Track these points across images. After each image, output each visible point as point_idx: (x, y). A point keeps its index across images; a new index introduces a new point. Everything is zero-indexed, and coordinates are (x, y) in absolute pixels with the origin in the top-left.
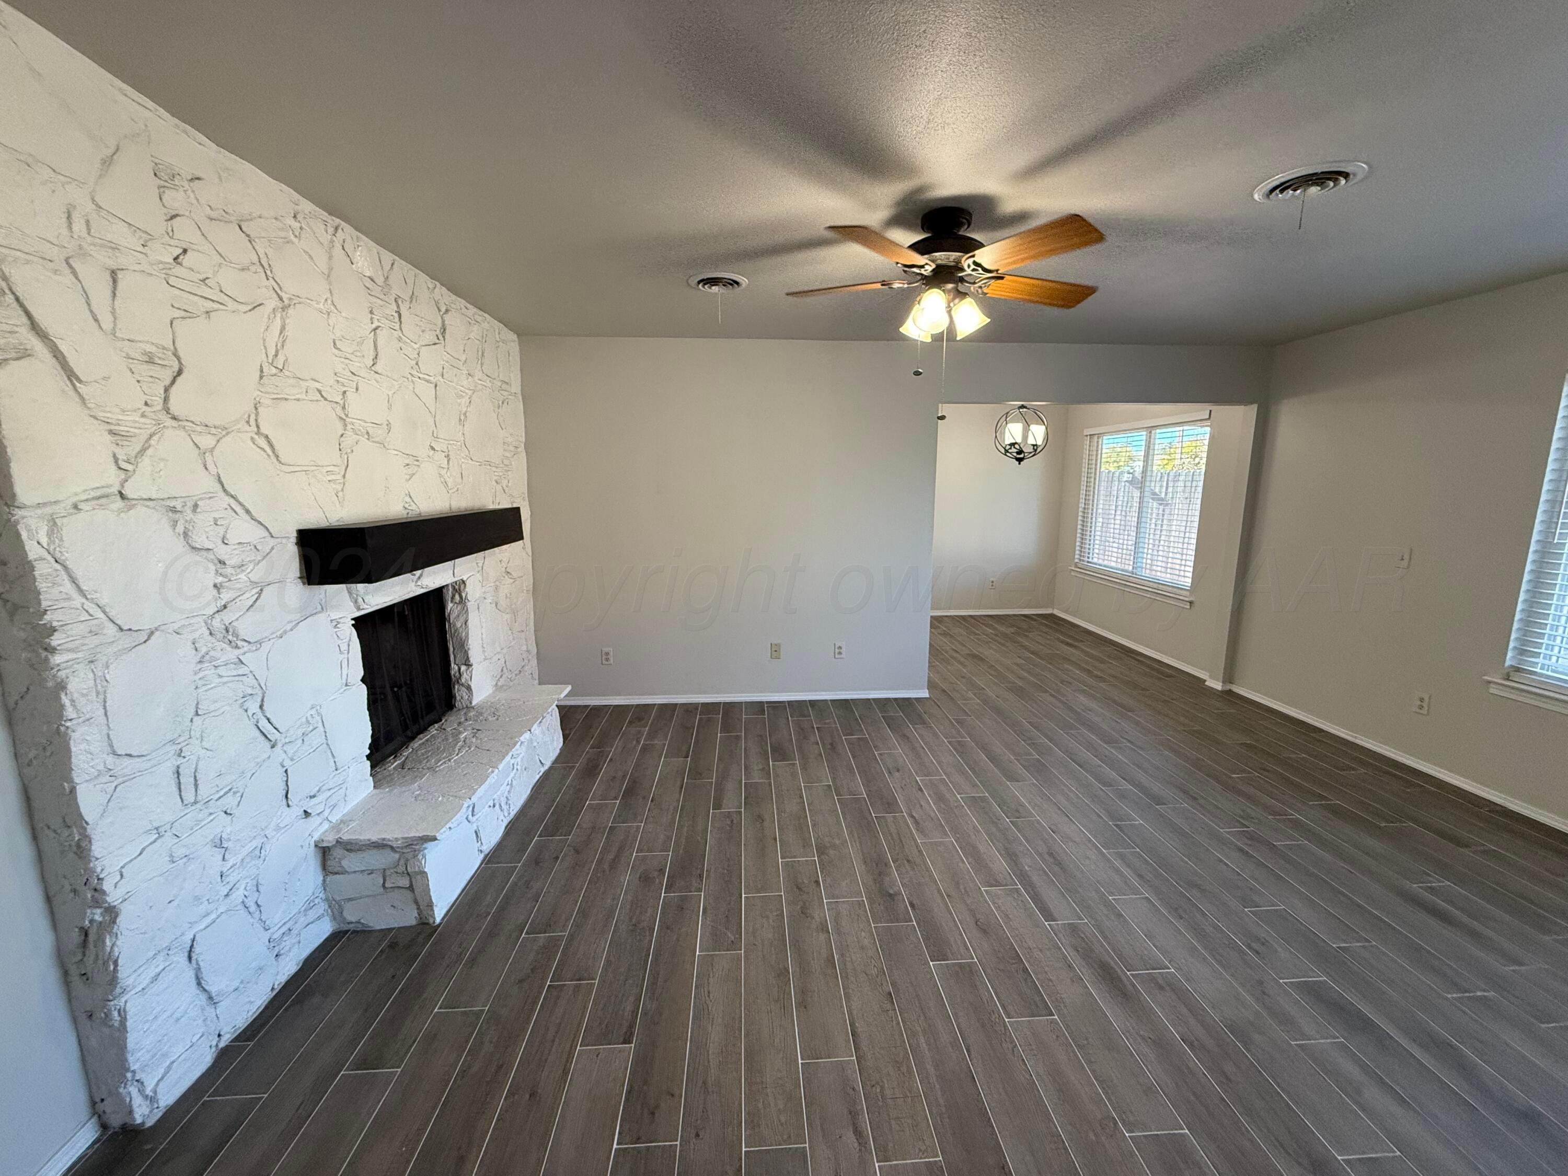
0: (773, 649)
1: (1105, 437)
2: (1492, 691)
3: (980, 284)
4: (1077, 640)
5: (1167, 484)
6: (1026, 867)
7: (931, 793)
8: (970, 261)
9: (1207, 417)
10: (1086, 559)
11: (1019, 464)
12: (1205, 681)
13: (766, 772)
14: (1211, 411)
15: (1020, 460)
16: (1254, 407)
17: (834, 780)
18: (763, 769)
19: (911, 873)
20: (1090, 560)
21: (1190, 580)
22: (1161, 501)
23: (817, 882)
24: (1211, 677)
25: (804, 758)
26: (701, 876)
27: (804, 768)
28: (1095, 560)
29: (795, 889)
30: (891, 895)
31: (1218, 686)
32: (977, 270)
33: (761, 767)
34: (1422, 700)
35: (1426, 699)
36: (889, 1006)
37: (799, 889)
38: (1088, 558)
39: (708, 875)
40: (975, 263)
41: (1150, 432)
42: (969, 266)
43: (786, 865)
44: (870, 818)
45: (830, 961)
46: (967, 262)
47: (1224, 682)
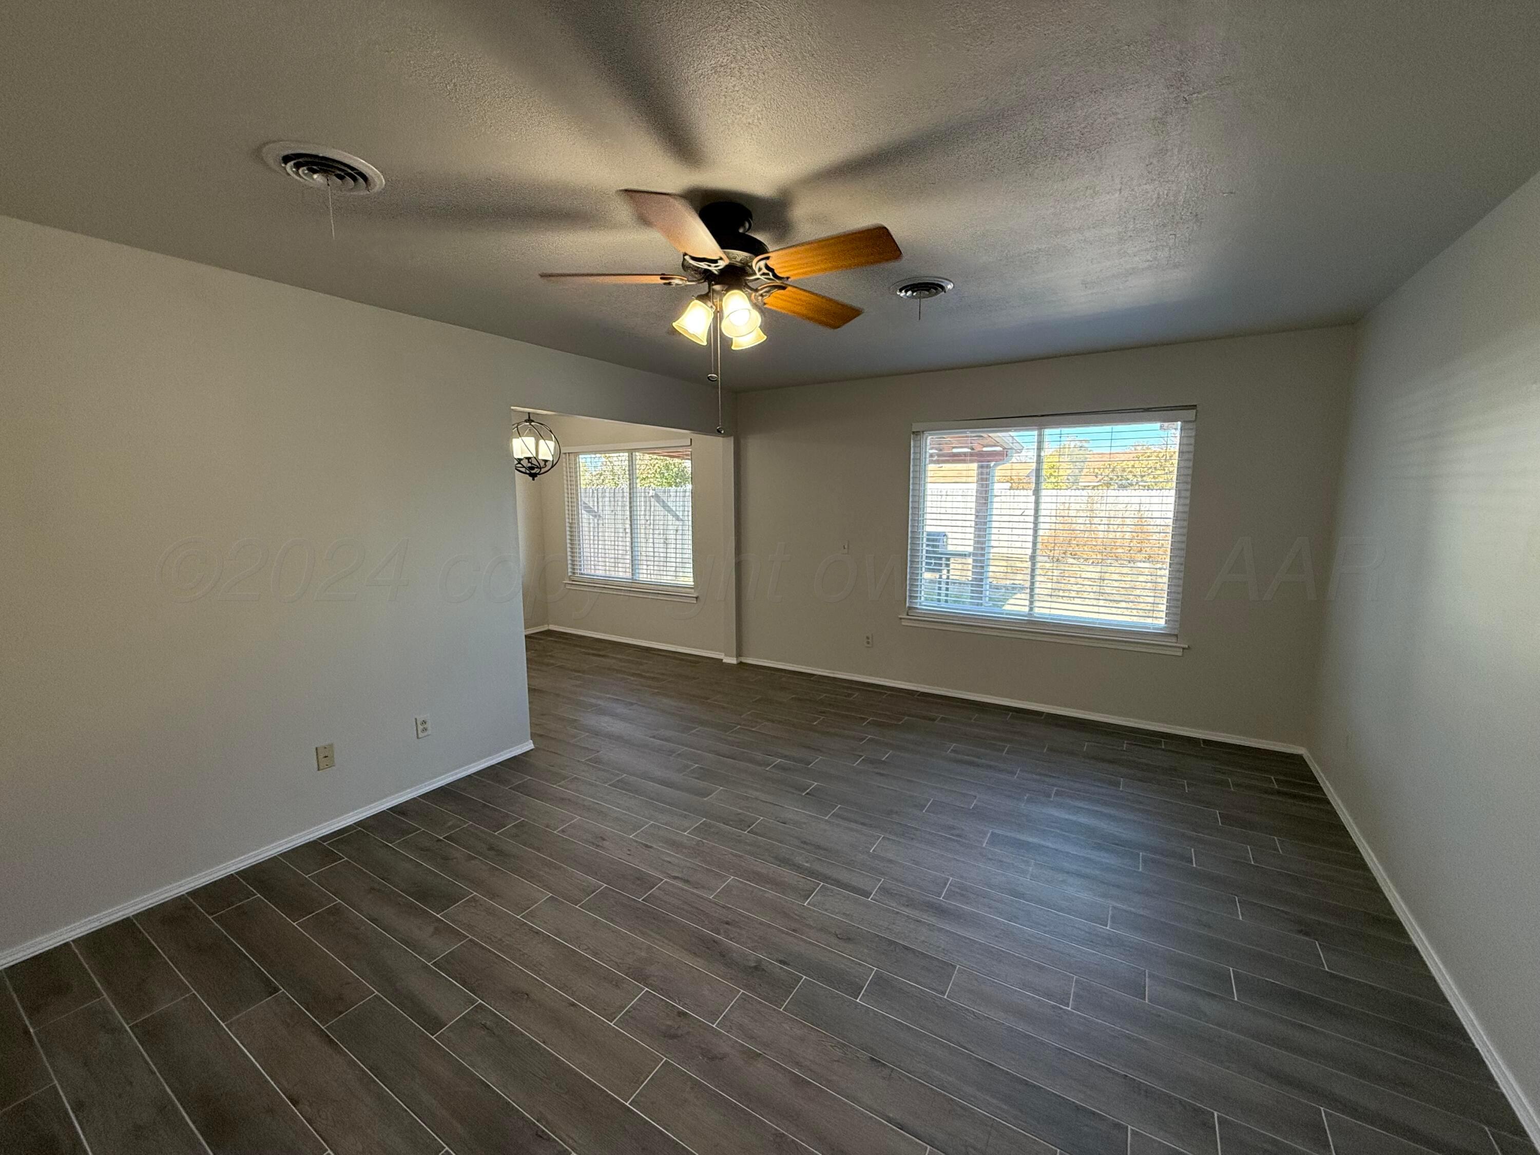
0: (321, 757)
1: (580, 456)
2: (903, 624)
3: (761, 292)
4: (599, 650)
5: (598, 499)
6: (806, 864)
7: (661, 844)
8: (762, 264)
9: (689, 444)
10: (578, 571)
11: (533, 479)
12: (722, 660)
13: (441, 929)
14: (691, 439)
15: (533, 476)
16: (732, 438)
17: (549, 889)
18: (436, 929)
19: (744, 932)
20: (582, 572)
21: (692, 579)
22: (596, 515)
23: (681, 1014)
24: (726, 655)
25: (477, 884)
26: (540, 1135)
27: (493, 896)
28: (585, 572)
29: (670, 1041)
30: (756, 968)
31: (733, 661)
32: (768, 274)
33: (431, 929)
34: (868, 638)
35: (870, 637)
36: (887, 1071)
37: (674, 1036)
38: (580, 570)
39: (548, 1124)
40: (767, 267)
41: (632, 454)
42: (760, 269)
43: (623, 1023)
44: (639, 906)
45: (798, 1082)
46: (757, 264)
47: (737, 657)
